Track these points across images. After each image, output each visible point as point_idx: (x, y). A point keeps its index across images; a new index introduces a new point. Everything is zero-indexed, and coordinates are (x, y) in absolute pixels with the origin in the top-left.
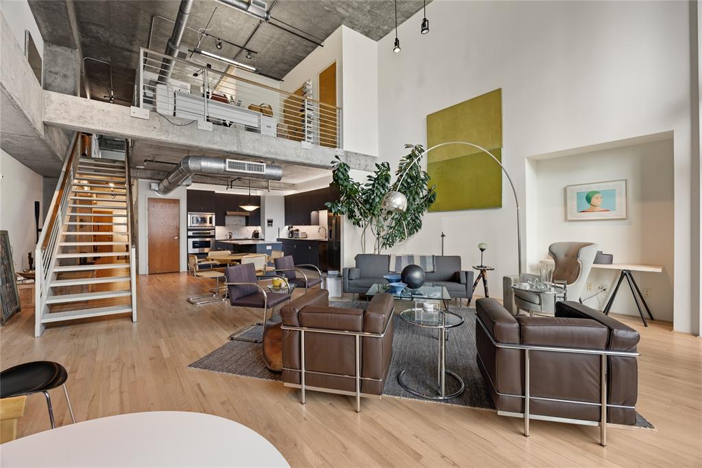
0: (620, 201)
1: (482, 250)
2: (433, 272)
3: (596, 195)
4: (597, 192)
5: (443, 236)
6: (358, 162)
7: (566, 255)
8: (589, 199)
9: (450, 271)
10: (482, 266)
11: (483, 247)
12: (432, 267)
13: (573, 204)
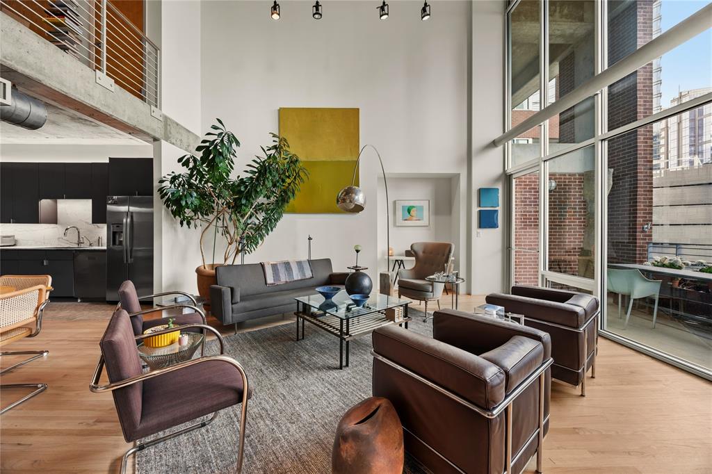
0: (426, 213)
1: (358, 251)
2: (313, 277)
3: (414, 209)
4: (414, 207)
5: (310, 239)
6: (180, 137)
7: (424, 252)
8: (409, 211)
9: (324, 275)
10: (357, 267)
11: (359, 249)
12: (310, 272)
13: (400, 213)
